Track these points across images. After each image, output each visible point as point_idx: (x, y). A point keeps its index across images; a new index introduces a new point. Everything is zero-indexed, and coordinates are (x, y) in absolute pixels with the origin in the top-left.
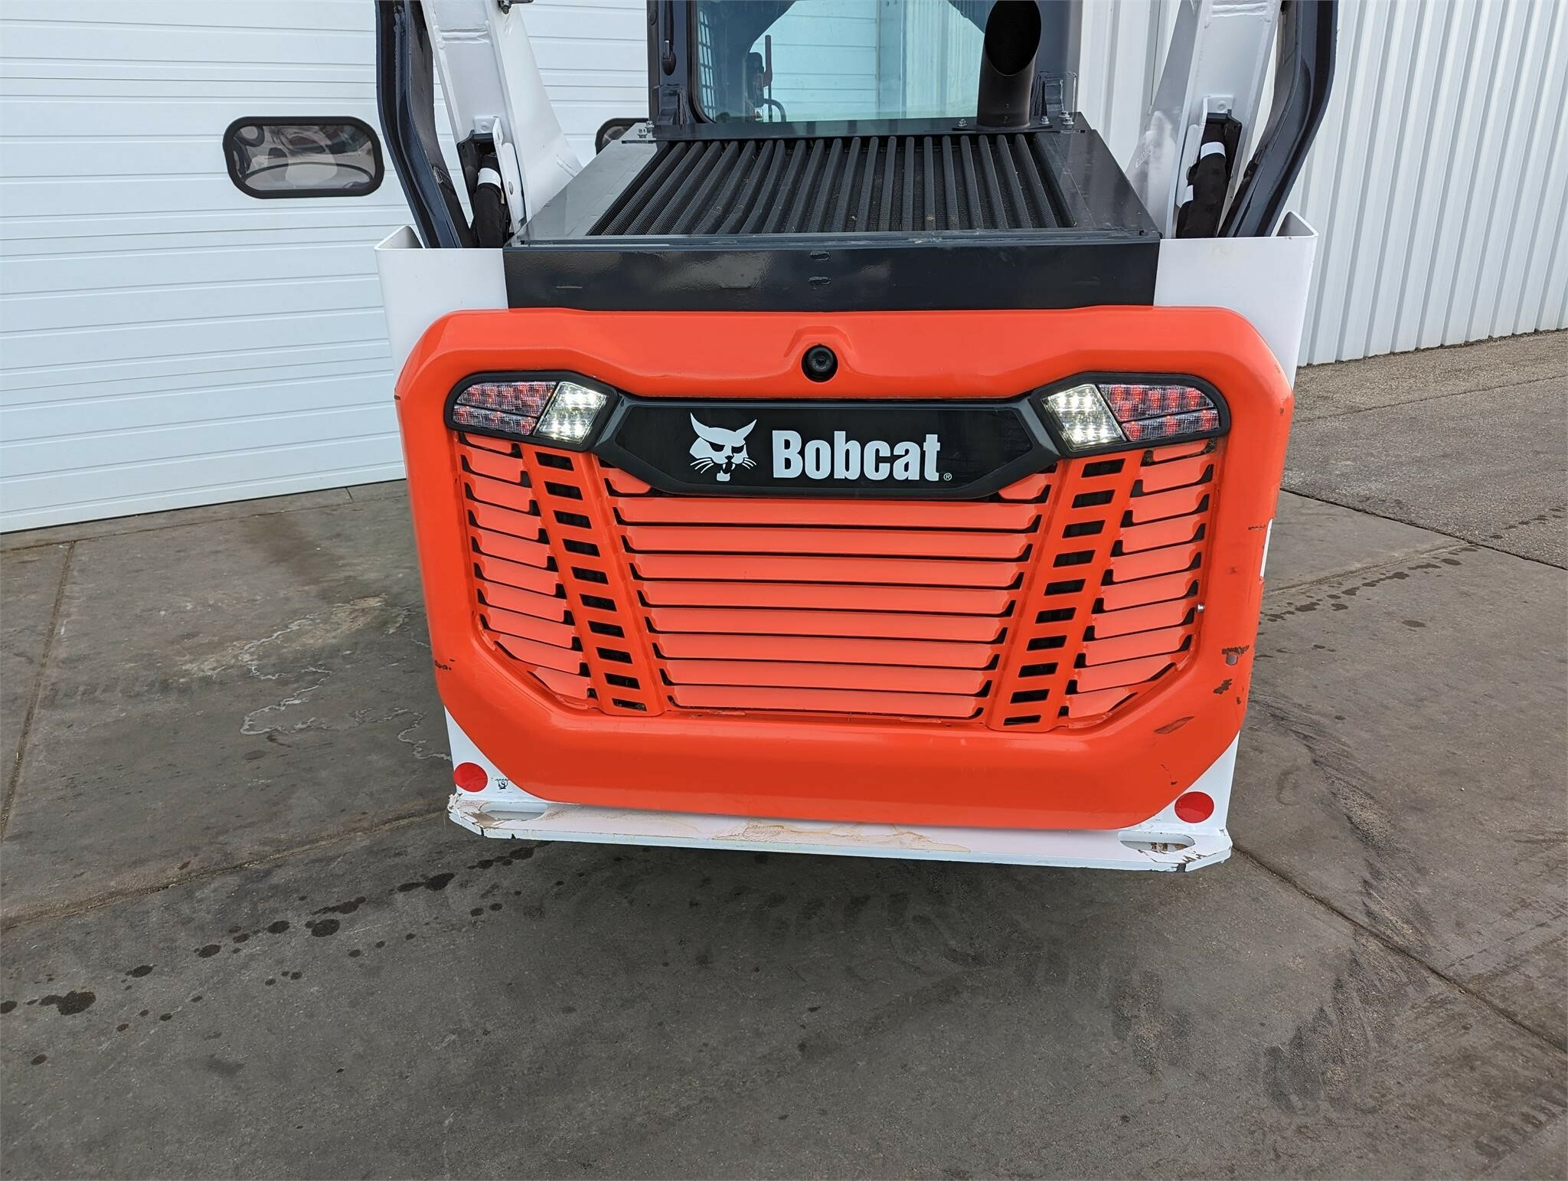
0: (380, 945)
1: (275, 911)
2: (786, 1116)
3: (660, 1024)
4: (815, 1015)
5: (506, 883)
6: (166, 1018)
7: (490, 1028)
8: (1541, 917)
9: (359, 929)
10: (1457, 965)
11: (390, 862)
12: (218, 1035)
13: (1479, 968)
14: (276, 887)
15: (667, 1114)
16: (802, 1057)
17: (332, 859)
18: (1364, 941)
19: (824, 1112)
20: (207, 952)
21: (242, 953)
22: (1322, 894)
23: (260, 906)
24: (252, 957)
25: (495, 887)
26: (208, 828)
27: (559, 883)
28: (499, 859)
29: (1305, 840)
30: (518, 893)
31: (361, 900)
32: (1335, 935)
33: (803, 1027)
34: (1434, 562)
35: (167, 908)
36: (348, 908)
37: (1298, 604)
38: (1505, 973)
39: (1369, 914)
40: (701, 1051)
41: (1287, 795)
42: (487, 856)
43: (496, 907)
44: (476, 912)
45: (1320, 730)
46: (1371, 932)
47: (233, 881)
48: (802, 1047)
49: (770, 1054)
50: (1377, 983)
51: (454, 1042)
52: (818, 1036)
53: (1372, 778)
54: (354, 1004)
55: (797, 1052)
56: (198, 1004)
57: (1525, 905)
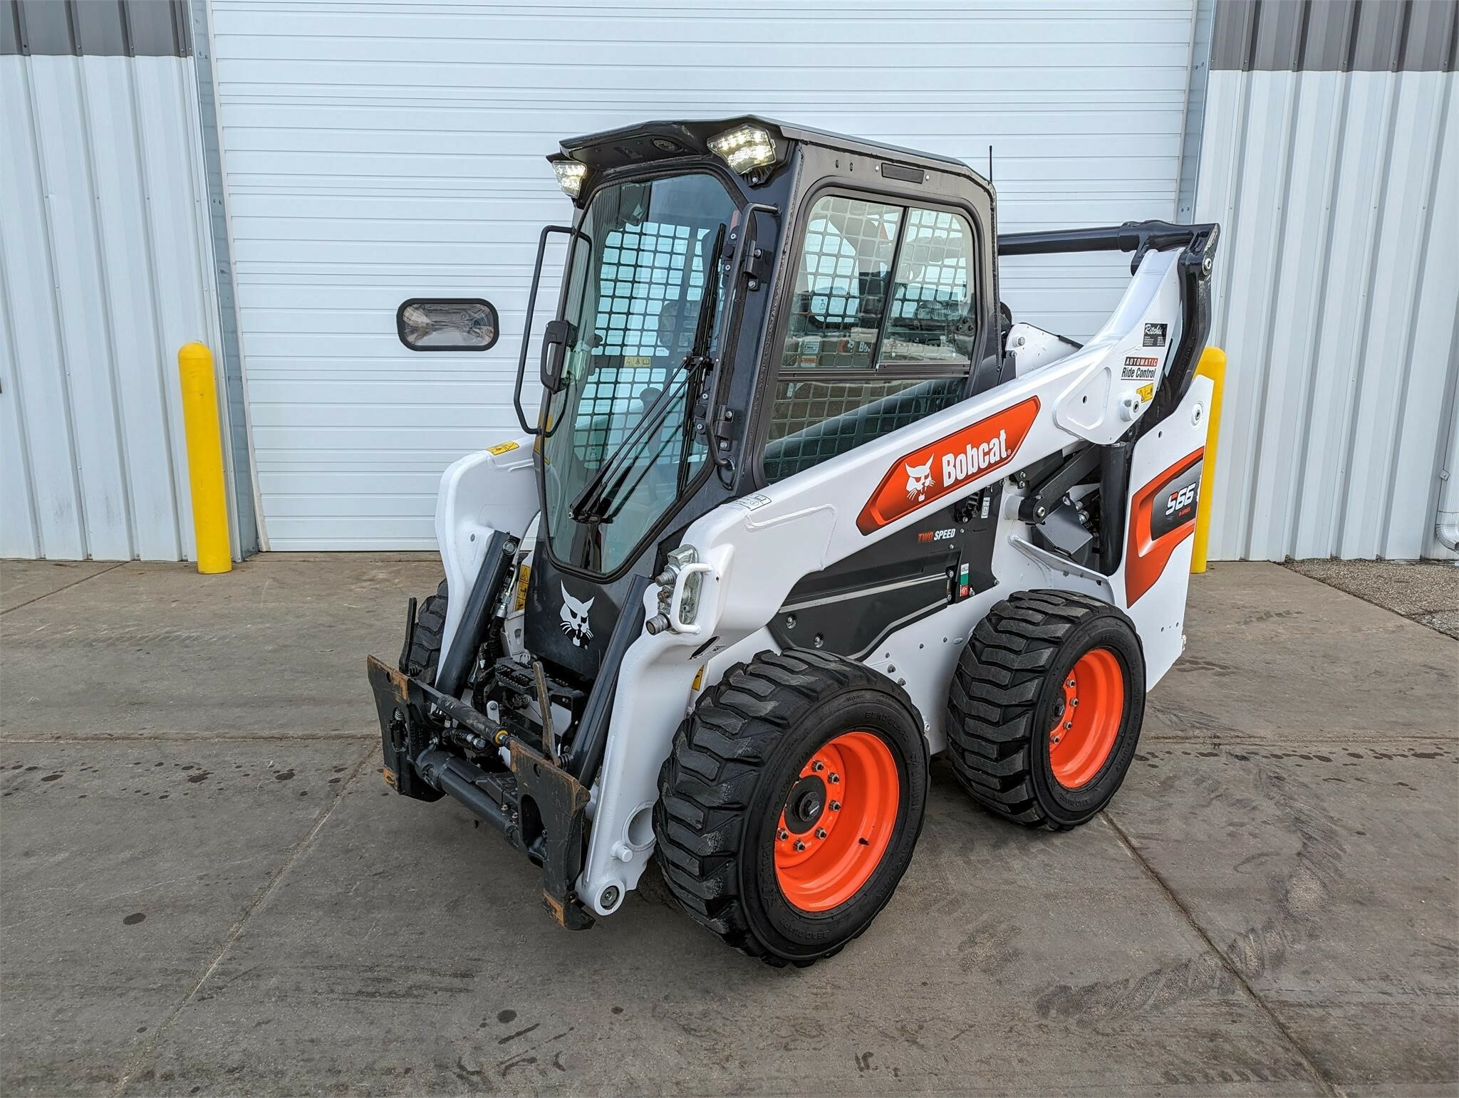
8: (1388, 988)
10: (1273, 992)
13: (1291, 998)
18: (1207, 958)
22: (1203, 925)
29: (1225, 896)
32: (1188, 946)
38: (1311, 1006)
39: (1232, 947)
41: (1248, 867)
45: (1330, 835)
46: (1222, 956)
50: (1190, 981)
53: (1341, 876)
57: (1386, 978)
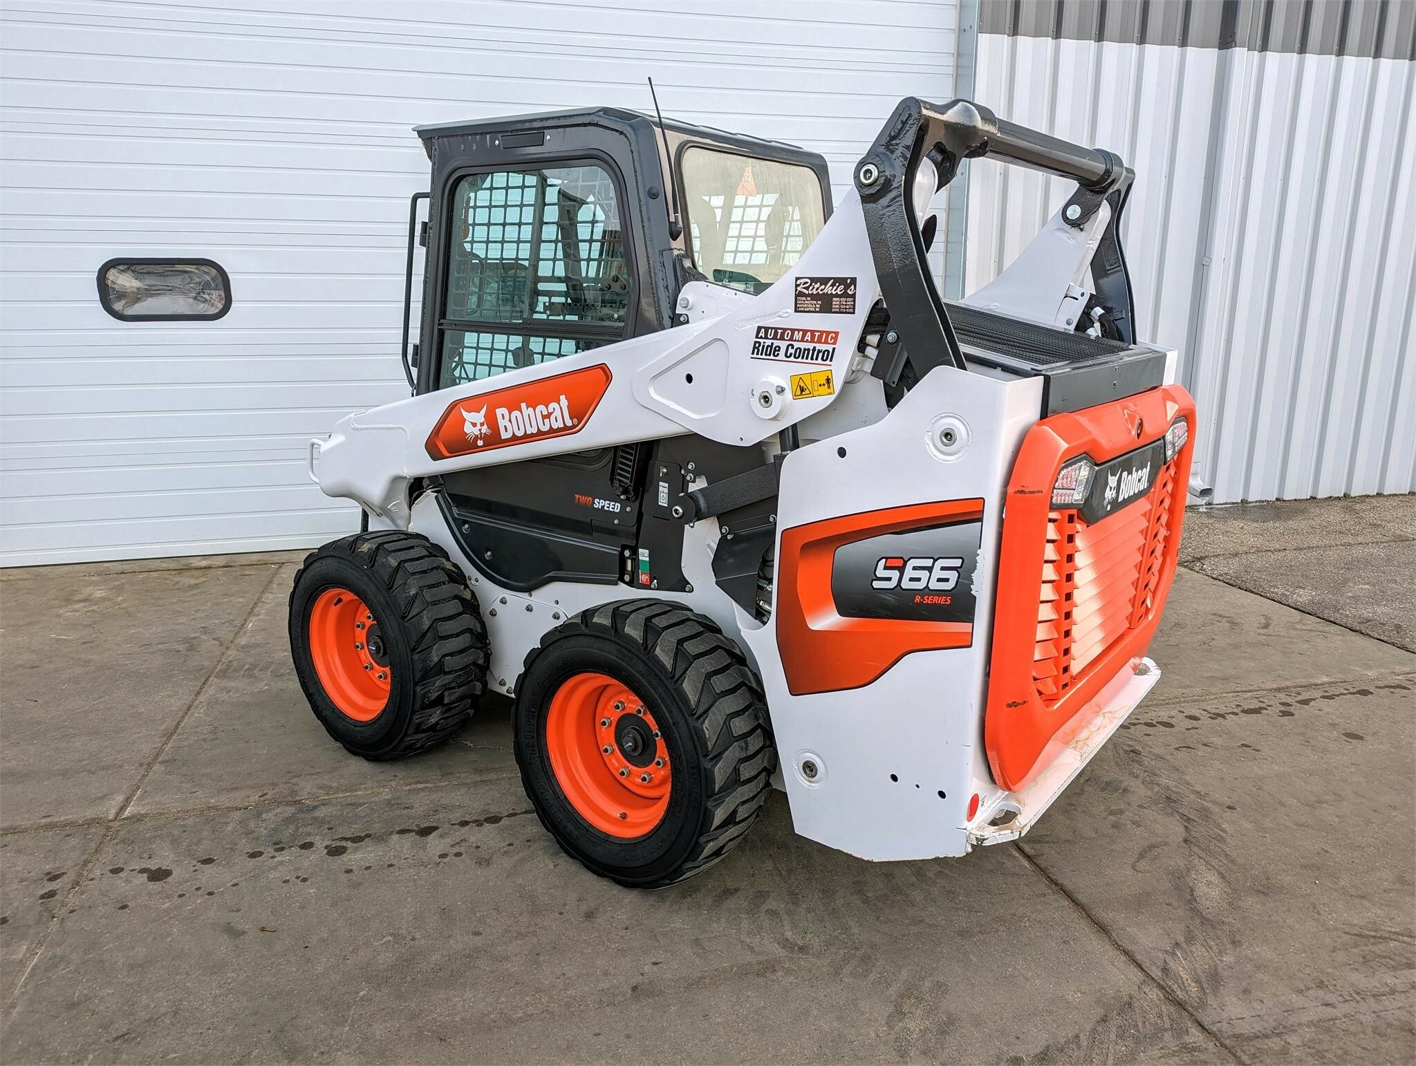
0: (368, 868)
1: (309, 834)
2: (599, 1034)
3: (538, 954)
4: (655, 968)
5: (473, 839)
6: (210, 894)
7: (418, 936)
8: (1330, 998)
9: (358, 855)
10: (1224, 1023)
11: (398, 812)
12: (238, 911)
13: (1244, 1028)
14: (316, 818)
15: (514, 1016)
16: (631, 995)
17: (361, 805)
18: (1147, 990)
19: (629, 1037)
20: (253, 855)
21: (276, 860)
22: (1129, 947)
23: (300, 830)
24: (281, 863)
25: (464, 840)
26: (289, 772)
27: (510, 845)
28: (475, 821)
29: (1140, 903)
30: (478, 847)
31: (368, 836)
32: (1123, 978)
33: (642, 974)
34: (1406, 684)
35: (240, 822)
36: (357, 839)
37: (1246, 707)
38: (1266, 1036)
39: (1165, 970)
40: (559, 978)
41: (1144, 864)
42: (468, 818)
43: (458, 855)
44: (443, 856)
45: (1205, 814)
46: (1159, 984)
47: (290, 810)
48: (634, 989)
49: (609, 990)
50: (1140, 1025)
51: (389, 941)
52: (650, 983)
53: (1233, 862)
54: (334, 905)
55: (630, 992)
56: (235, 888)
57: (1321, 985)
